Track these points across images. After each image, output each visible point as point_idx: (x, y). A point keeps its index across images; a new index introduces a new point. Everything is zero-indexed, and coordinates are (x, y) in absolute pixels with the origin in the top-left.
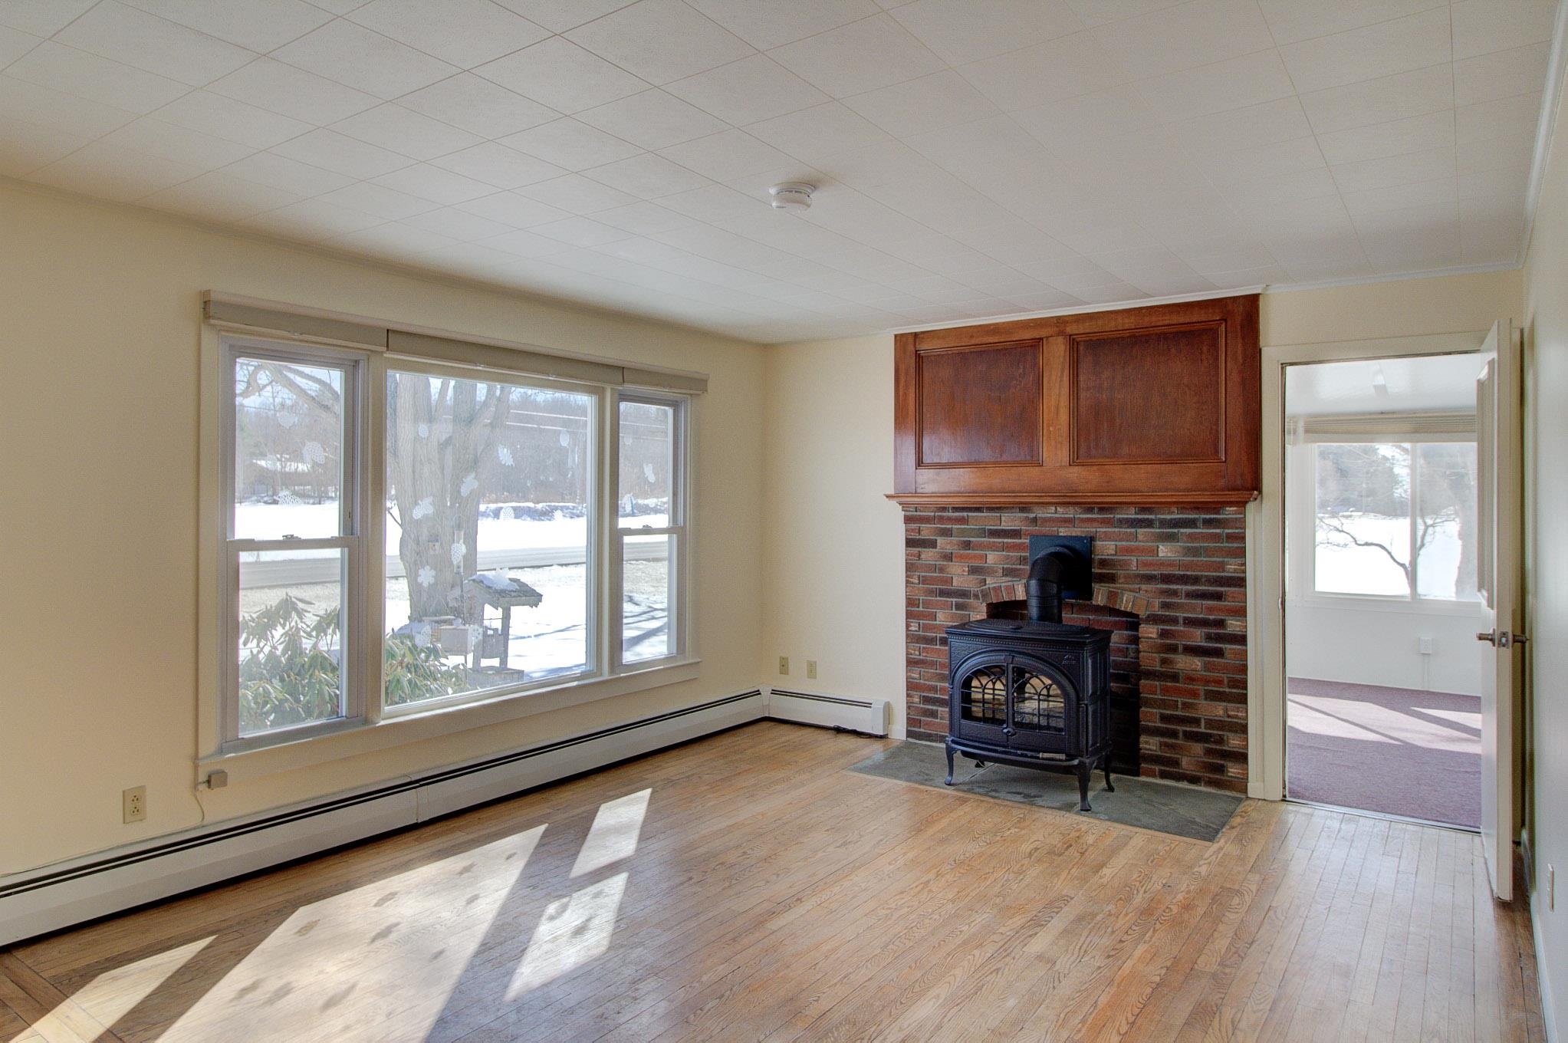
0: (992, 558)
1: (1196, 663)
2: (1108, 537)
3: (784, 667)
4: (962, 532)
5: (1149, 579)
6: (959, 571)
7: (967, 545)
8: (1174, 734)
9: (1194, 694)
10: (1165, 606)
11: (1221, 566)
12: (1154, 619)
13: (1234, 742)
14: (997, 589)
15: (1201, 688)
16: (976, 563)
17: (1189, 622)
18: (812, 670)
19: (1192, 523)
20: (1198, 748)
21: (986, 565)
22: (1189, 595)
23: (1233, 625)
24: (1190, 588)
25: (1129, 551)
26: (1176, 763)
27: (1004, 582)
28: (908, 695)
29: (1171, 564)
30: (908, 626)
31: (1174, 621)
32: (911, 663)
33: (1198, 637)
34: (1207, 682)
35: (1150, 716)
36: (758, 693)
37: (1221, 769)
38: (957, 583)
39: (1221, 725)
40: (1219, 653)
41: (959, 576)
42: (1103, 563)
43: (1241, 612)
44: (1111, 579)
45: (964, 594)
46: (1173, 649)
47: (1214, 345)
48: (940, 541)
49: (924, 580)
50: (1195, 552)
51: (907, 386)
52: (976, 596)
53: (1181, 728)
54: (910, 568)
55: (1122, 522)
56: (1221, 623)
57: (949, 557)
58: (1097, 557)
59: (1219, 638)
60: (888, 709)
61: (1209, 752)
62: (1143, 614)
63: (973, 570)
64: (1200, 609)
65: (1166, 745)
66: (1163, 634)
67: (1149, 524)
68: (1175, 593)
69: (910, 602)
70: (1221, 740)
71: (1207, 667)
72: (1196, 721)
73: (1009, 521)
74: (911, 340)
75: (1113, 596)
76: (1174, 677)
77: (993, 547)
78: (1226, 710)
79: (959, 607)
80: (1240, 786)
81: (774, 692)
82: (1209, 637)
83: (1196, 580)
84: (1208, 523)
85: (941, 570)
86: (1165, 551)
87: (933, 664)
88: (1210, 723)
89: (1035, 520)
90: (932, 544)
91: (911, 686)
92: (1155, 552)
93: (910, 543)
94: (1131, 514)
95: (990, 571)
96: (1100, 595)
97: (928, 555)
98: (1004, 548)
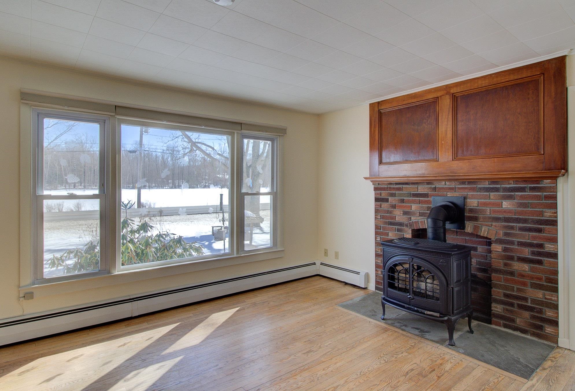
0: (414, 207)
1: (526, 267)
2: (473, 197)
3: (326, 253)
4: (400, 195)
5: (497, 219)
6: (399, 213)
7: (402, 201)
8: (512, 305)
9: (524, 284)
10: (506, 234)
11: (541, 214)
12: (500, 241)
13: (549, 313)
14: (417, 223)
15: (528, 281)
16: (406, 210)
17: (521, 244)
18: (337, 255)
19: (523, 189)
20: (527, 314)
21: (411, 211)
22: (521, 229)
23: (549, 247)
24: (521, 225)
25: (485, 204)
26: (513, 321)
27: (420, 219)
28: (376, 270)
29: (510, 212)
30: (376, 238)
31: (512, 243)
32: (377, 256)
33: (526, 252)
34: (532, 278)
35: (497, 293)
36: (315, 264)
37: (541, 328)
38: (398, 219)
39: (541, 303)
40: (540, 262)
41: (399, 216)
42: (471, 210)
43: (554, 240)
44: (475, 219)
45: (401, 224)
46: (511, 258)
47: (537, 89)
48: (390, 199)
49: (383, 217)
50: (525, 205)
51: (375, 127)
52: (407, 226)
53: (515, 302)
54: (377, 211)
55: (481, 189)
56: (541, 246)
57: (394, 207)
58: (467, 208)
59: (540, 254)
60: (367, 276)
61: (534, 317)
62: (493, 238)
63: (405, 213)
64: (528, 237)
65: (507, 310)
66: (505, 250)
67: (497, 190)
68: (512, 228)
69: (377, 227)
70: (540, 311)
71: (532, 270)
72: (525, 299)
73: (422, 189)
74: (377, 105)
75: (476, 228)
76: (512, 273)
77: (414, 202)
78: (544, 295)
79: (399, 230)
80: (554, 339)
81: (322, 264)
82: (533, 253)
83: (525, 221)
84: (533, 189)
85: (391, 212)
86: (506, 204)
88: (534, 301)
89: (435, 189)
90: (387, 200)
91: (377, 266)
92: (500, 205)
93: (377, 200)
94: (486, 185)
95: (413, 214)
96: (469, 227)
97: (385, 205)
98: (420, 202)
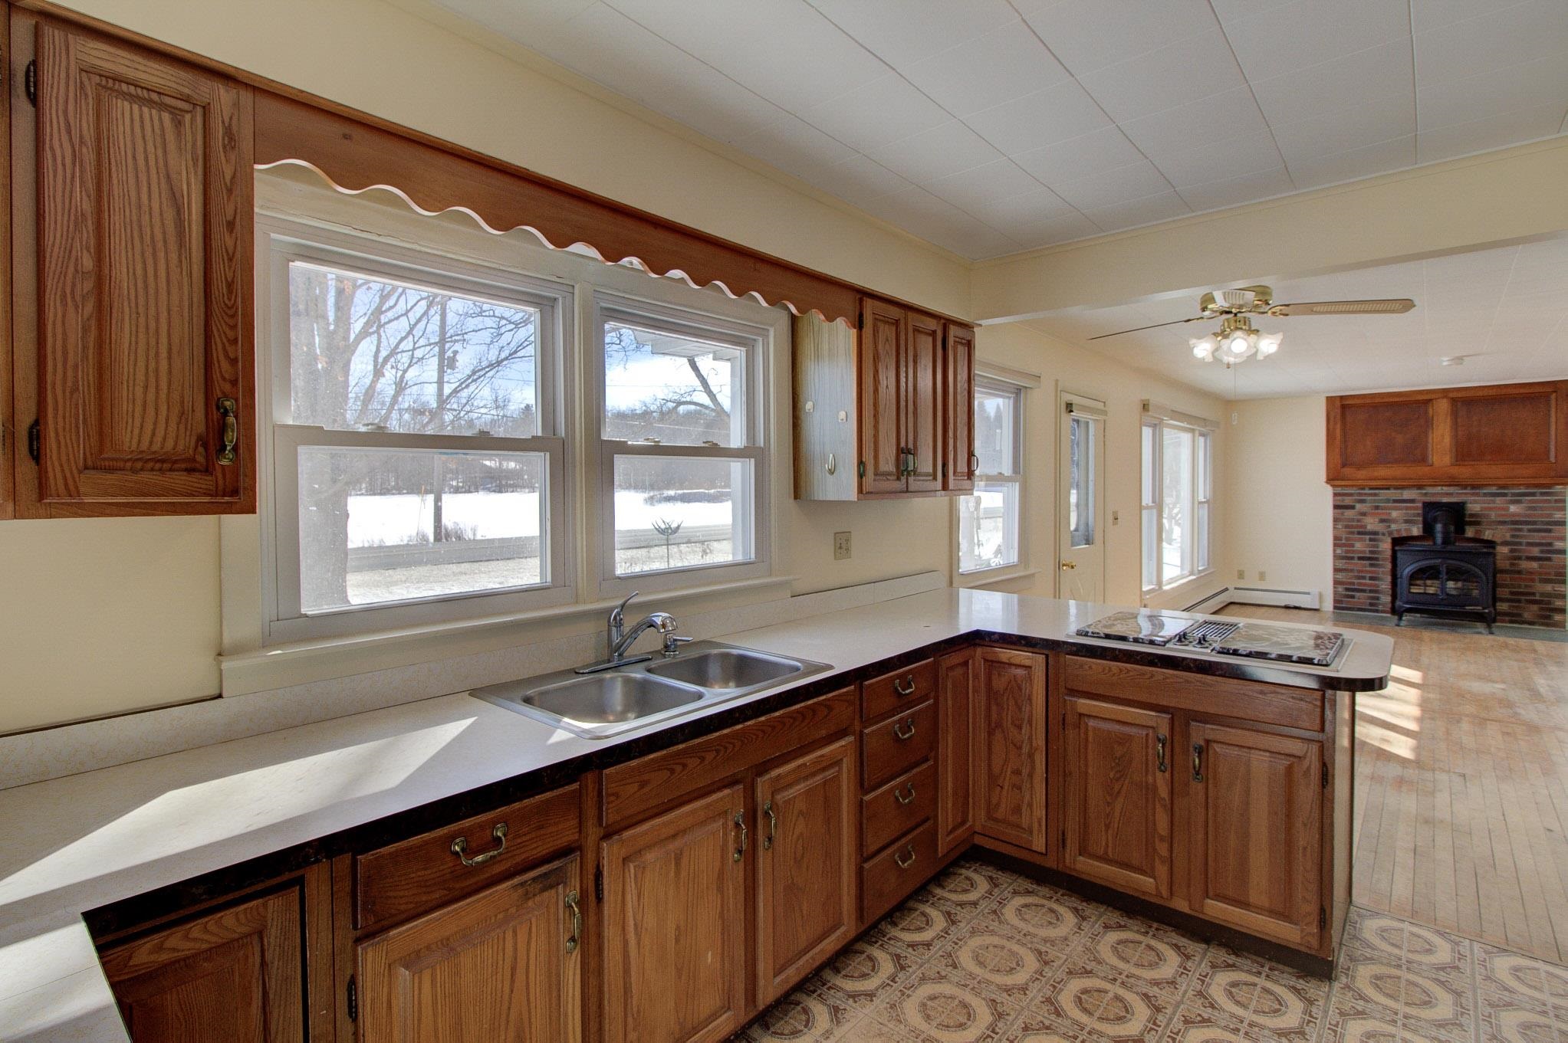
0: (1395, 514)
1: (1535, 565)
2: (1475, 502)
3: (1241, 575)
4: (1375, 501)
5: (1503, 523)
6: (1372, 521)
7: (1377, 508)
8: (1519, 601)
9: (1533, 580)
10: (1513, 536)
11: (1550, 515)
12: (1505, 543)
13: (1558, 603)
14: (1398, 531)
15: (1537, 577)
16: (1384, 517)
17: (1530, 544)
18: (1262, 576)
19: (1533, 494)
20: (1535, 607)
21: (1391, 517)
22: (1529, 530)
23: (1558, 545)
24: (1529, 527)
25: (1491, 509)
26: (1520, 615)
27: (1404, 526)
28: (1334, 587)
29: (1518, 515)
30: (1334, 551)
31: (1520, 544)
32: (1336, 570)
33: (1535, 551)
34: (1540, 574)
35: (1503, 592)
36: (1227, 589)
37: (1549, 617)
38: (1369, 528)
39: (1549, 595)
40: (1548, 559)
41: (1371, 524)
42: (1472, 515)
43: (1563, 538)
44: (1478, 523)
45: (1375, 533)
46: (1520, 558)
47: (1548, 404)
48: (1358, 506)
49: (1347, 527)
50: (1530, 508)
51: (1335, 423)
52: (1384, 534)
53: (1523, 598)
54: (1336, 520)
55: (1485, 495)
56: (1550, 544)
57: (1364, 514)
58: (1468, 512)
59: (1549, 552)
60: (1321, 596)
61: (1542, 609)
62: (1498, 540)
63: (1382, 521)
64: (1537, 537)
65: (1513, 606)
66: (1512, 551)
67: (1505, 495)
68: (1520, 530)
69: (1336, 538)
70: (1549, 603)
71: (1541, 567)
72: (1534, 594)
73: (1407, 494)
74: (1338, 399)
75: (1477, 532)
76: (1519, 572)
77: (1396, 509)
78: (1554, 587)
79: (1371, 540)
80: (1561, 623)
81: (1236, 588)
82: (1542, 552)
83: (1534, 523)
84: (1542, 494)
85: (1358, 521)
86: (1513, 508)
87: (1352, 571)
88: (1542, 594)
89: (1426, 494)
90: (1353, 507)
91: (1336, 583)
92: (1508, 509)
93: (1336, 507)
94: (1494, 490)
95: (1394, 521)
96: (1470, 532)
97: (1349, 513)
98: (1407, 508)
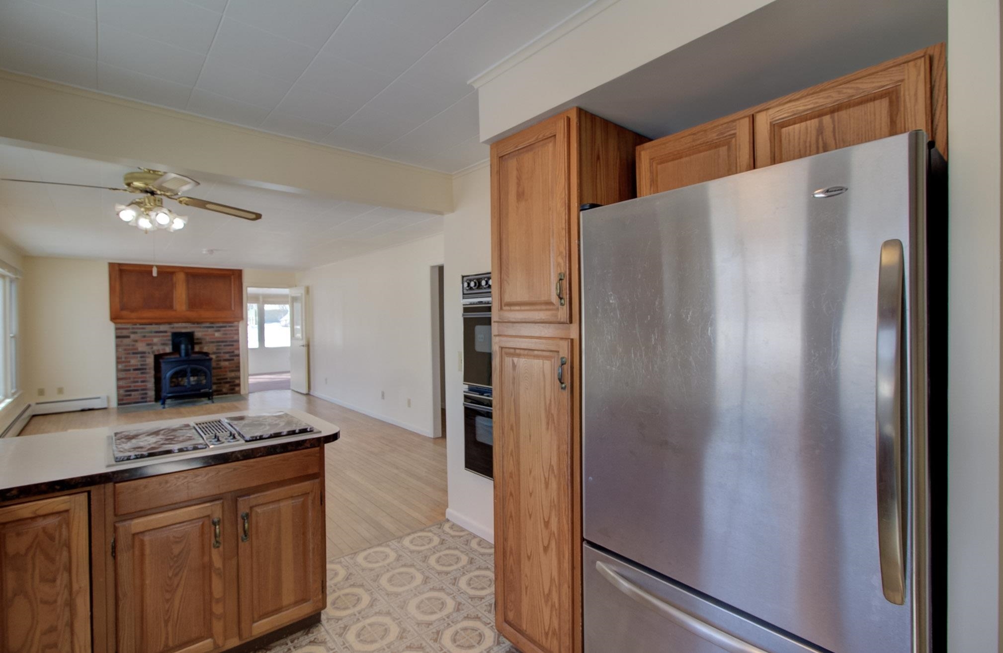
0: (155, 340)
1: (227, 363)
2: (199, 331)
3: (40, 393)
4: (143, 332)
5: (212, 342)
6: (141, 345)
7: (144, 337)
8: (220, 383)
9: (226, 371)
10: (217, 349)
11: (232, 337)
12: (214, 353)
13: (237, 381)
14: (158, 350)
15: (228, 370)
16: (150, 342)
17: (224, 353)
18: (61, 392)
19: (225, 327)
20: (227, 385)
21: (153, 342)
22: (225, 346)
23: (236, 352)
24: (224, 344)
25: (206, 335)
26: (221, 391)
27: (161, 347)
28: (117, 391)
29: (219, 338)
30: (117, 366)
31: (220, 353)
32: (118, 379)
33: (227, 356)
34: (229, 368)
35: (214, 380)
36: (30, 406)
37: (233, 389)
38: (140, 349)
39: (234, 378)
40: (233, 360)
41: (141, 347)
42: (198, 339)
43: (238, 349)
44: (200, 343)
45: (143, 353)
46: (221, 360)
47: (231, 279)
48: (132, 336)
49: (125, 350)
50: (225, 334)
51: (115, 282)
52: (149, 353)
53: (222, 381)
54: (117, 346)
55: (205, 327)
56: (233, 352)
57: (136, 341)
58: (196, 337)
59: (233, 356)
60: (108, 397)
61: (231, 386)
62: (211, 352)
63: (148, 345)
64: (227, 349)
65: (219, 387)
66: (217, 357)
67: (213, 327)
68: (220, 346)
69: (118, 358)
70: (233, 382)
71: (229, 364)
72: (226, 379)
73: (162, 328)
74: (116, 265)
75: (200, 348)
76: (220, 368)
77: (156, 337)
78: (235, 374)
79: (141, 357)
80: (239, 392)
81: (36, 404)
82: (231, 356)
83: (226, 342)
84: (228, 326)
85: (133, 345)
86: (217, 334)
87: (130, 378)
88: (230, 378)
89: (173, 328)
90: (128, 337)
91: (119, 387)
92: (214, 335)
93: (117, 337)
94: (208, 325)
95: (155, 344)
96: (197, 349)
97: (126, 341)
98: (163, 336)
